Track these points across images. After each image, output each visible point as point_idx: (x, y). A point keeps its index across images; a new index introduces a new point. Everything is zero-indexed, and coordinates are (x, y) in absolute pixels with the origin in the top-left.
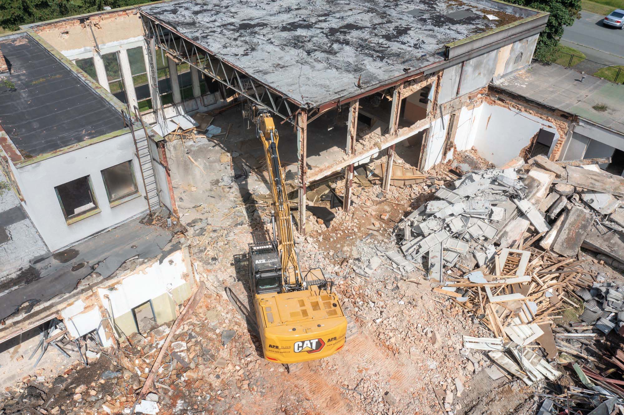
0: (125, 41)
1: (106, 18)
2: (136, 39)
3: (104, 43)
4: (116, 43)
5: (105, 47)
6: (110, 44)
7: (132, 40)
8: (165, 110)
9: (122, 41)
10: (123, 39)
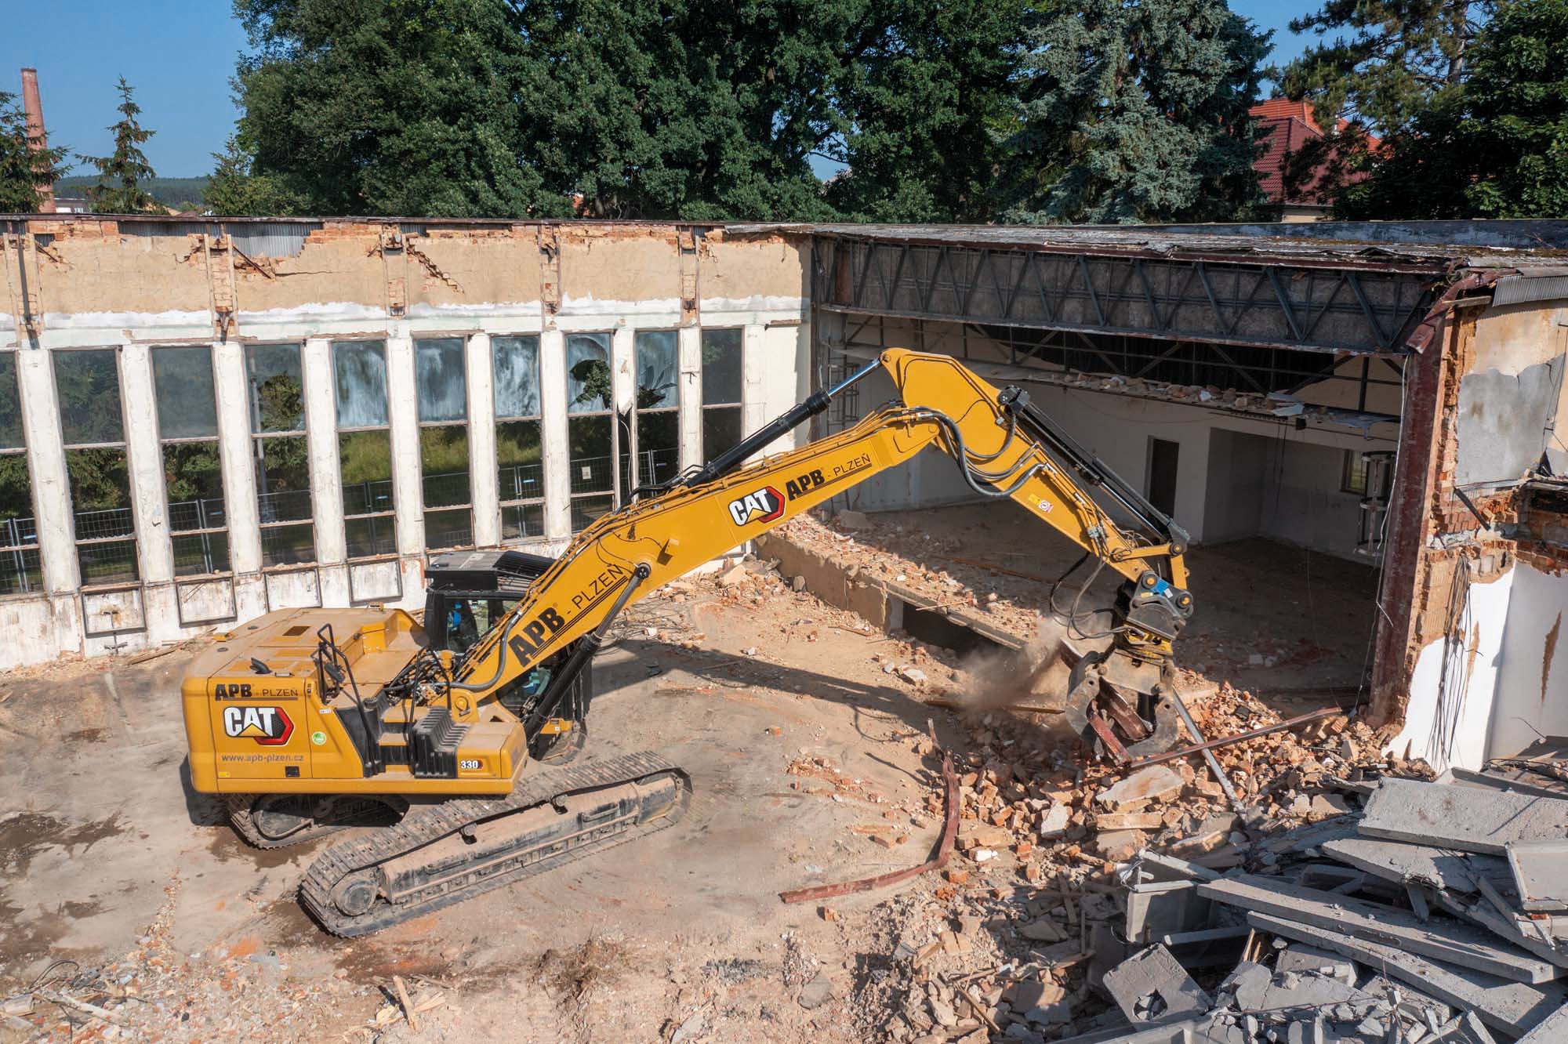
0: (149, 318)
1: (87, 235)
2: (193, 317)
3: (64, 311)
4: (110, 318)
5: (69, 323)
6: (89, 318)
7: (176, 317)
8: (276, 582)
9: (136, 317)
10: (139, 309)
